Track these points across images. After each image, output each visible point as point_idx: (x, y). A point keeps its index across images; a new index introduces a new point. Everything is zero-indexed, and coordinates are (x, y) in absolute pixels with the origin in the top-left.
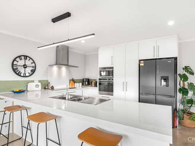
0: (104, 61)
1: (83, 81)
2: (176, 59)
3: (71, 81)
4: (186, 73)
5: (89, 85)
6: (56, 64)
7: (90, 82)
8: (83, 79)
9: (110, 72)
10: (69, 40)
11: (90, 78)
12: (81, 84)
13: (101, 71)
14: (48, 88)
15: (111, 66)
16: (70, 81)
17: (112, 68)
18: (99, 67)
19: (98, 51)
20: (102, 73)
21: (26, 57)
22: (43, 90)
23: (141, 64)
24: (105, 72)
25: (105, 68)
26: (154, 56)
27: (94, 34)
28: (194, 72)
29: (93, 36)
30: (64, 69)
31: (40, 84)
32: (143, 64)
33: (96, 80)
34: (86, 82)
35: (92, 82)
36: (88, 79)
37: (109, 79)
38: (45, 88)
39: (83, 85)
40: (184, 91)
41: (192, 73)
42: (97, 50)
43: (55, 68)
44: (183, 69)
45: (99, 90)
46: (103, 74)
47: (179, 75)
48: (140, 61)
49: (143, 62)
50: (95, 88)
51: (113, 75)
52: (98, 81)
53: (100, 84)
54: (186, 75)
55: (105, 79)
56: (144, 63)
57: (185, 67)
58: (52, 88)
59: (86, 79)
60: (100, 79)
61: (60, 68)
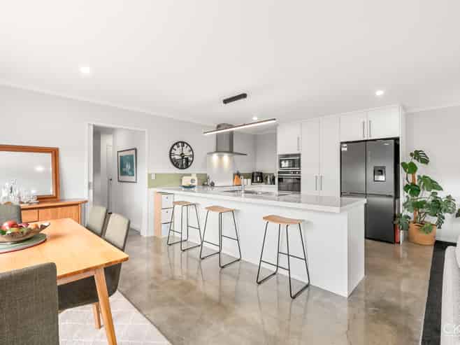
0: (285, 145)
1: (253, 176)
2: (397, 140)
3: (236, 176)
4: (415, 162)
5: (262, 182)
6: (217, 152)
7: (264, 178)
8: (253, 173)
9: (295, 161)
10: (244, 125)
11: (263, 172)
12: (250, 180)
13: (281, 161)
14: (207, 185)
15: (297, 152)
16: (234, 175)
17: (299, 155)
18: (278, 154)
19: (276, 129)
20: (283, 162)
21: (183, 143)
22: (201, 187)
23: (343, 149)
24: (287, 163)
25: (287, 156)
26: (364, 137)
27: (274, 119)
28: (429, 160)
29: (274, 121)
30: (226, 157)
31: (196, 179)
32: (346, 149)
33: (273, 174)
34: (258, 178)
35: (267, 177)
36: (261, 173)
37: (294, 172)
38: (204, 185)
39: (253, 181)
40: (413, 189)
41: (426, 161)
42: (275, 127)
43: (215, 157)
44: (411, 154)
45: (280, 189)
46: (285, 164)
47: (403, 164)
48: (342, 143)
49: (345, 145)
50: (273, 185)
51: (299, 166)
52: (276, 175)
53: (280, 180)
54: (415, 165)
55: (288, 173)
56: (348, 147)
57: (416, 151)
58: (213, 185)
59: (257, 173)
60: (279, 172)
61: (221, 157)
